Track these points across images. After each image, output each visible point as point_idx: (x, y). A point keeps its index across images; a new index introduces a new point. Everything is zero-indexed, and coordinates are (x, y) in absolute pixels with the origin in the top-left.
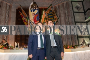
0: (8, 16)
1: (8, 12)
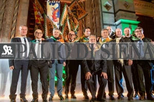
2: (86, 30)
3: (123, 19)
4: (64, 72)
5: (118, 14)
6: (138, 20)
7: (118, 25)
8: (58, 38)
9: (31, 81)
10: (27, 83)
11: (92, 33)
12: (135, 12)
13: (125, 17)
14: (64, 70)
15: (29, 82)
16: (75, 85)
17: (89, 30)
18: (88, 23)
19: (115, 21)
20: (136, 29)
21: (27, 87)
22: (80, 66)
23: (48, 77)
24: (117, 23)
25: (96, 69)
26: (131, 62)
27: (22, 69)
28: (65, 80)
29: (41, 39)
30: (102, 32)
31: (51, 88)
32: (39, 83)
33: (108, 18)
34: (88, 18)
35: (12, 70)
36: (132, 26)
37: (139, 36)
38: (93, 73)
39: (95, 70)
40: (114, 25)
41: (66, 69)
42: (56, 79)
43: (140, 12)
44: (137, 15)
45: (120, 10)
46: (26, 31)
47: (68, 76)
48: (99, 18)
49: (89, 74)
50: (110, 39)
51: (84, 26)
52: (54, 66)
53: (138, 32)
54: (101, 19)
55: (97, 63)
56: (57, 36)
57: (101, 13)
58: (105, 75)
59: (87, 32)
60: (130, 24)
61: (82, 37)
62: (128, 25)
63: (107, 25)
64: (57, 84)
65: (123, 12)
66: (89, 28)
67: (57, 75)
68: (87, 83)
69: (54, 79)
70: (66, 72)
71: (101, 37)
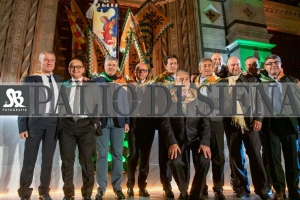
2: (169, 61)
3: (243, 39)
4: (126, 144)
5: (232, 29)
6: (271, 42)
7: (232, 51)
8: (114, 77)
9: (61, 162)
10: (54, 165)
11: (181, 67)
12: (265, 26)
13: (246, 35)
14: (125, 139)
15: (58, 163)
16: (147, 170)
17: (175, 60)
18: (174, 46)
19: (227, 43)
20: (267, 59)
21: (53, 174)
22: (157, 132)
23: (94, 154)
24: (230, 47)
25: (189, 139)
26: (258, 125)
27: (43, 137)
28: (128, 159)
29: (81, 79)
30: (201, 64)
31: (99, 176)
32: (77, 166)
33: (212, 38)
34: (174, 38)
35: (24, 140)
36: (260, 53)
37: (272, 72)
38: (183, 147)
39: (187, 140)
40: (224, 52)
41: (129, 137)
42: (109, 158)
43: (275, 26)
44: (270, 32)
45: (236, 21)
46: (53, 63)
47: (135, 151)
48: (196, 37)
49: (175, 149)
50: (217, 78)
51: (165, 54)
52: (106, 131)
53: (271, 64)
54: (198, 38)
55: (192, 125)
56: (113, 73)
57: (198, 27)
58: (206, 150)
59: (171, 64)
60: (256, 49)
61: (161, 76)
62: (252, 52)
63: (210, 50)
64: (111, 168)
65: (242, 26)
66: (175, 56)
67: (112, 151)
68: (171, 165)
69: (105, 158)
70: (130, 144)
71: (198, 74)
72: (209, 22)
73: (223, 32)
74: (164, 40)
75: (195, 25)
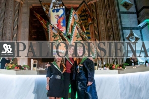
0: (17, 19)
1: (17, 12)
45: (144, 7)
57: (118, 14)
72: (125, 10)
73: (135, 15)
74: (96, 25)
75: (116, 13)
